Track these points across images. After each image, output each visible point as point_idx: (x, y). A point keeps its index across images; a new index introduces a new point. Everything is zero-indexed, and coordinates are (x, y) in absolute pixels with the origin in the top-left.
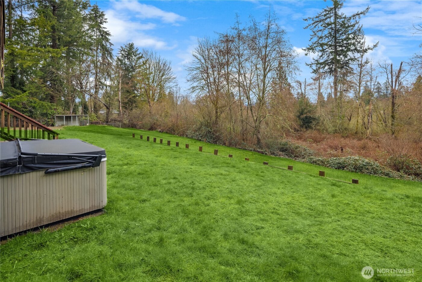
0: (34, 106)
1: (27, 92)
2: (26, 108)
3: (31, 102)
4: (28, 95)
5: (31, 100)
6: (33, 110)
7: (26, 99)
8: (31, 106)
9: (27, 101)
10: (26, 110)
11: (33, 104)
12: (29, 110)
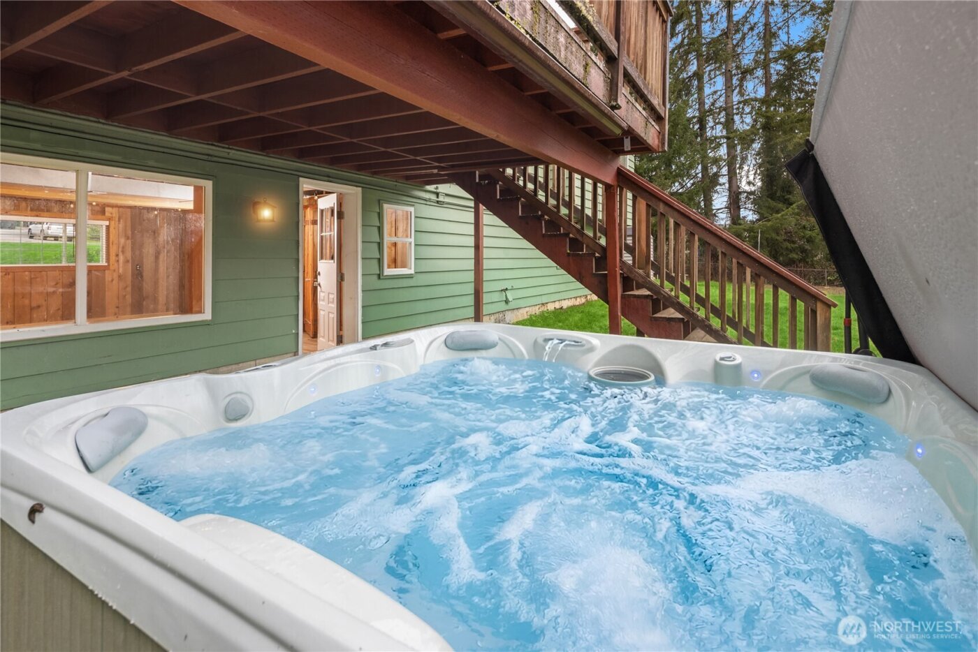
0: (810, 237)
1: (794, 205)
2: (794, 242)
3: (804, 227)
4: (796, 210)
5: (804, 223)
6: (807, 247)
7: (793, 220)
8: (804, 237)
9: (796, 225)
10: (792, 245)
11: (808, 233)
12: (800, 247)
